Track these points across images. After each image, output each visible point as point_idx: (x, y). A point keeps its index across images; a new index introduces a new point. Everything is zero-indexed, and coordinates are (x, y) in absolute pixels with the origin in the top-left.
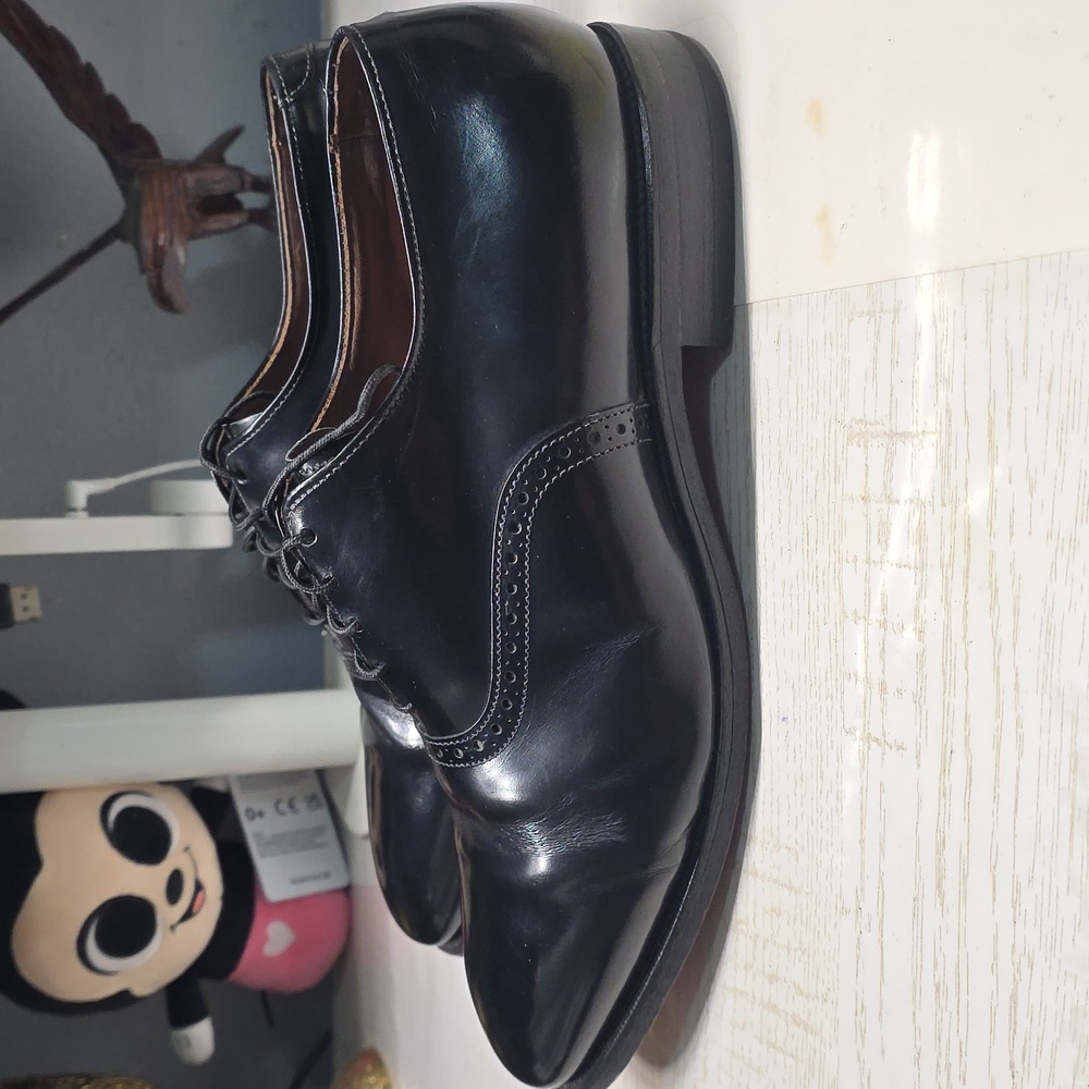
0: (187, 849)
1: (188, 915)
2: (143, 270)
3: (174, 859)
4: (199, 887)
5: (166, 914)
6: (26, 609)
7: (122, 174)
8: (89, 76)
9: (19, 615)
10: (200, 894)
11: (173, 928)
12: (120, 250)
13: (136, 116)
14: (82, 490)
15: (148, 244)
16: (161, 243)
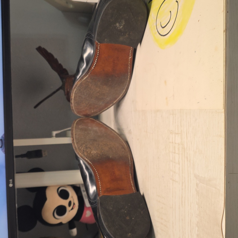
0: (72, 197)
1: (72, 209)
2: (65, 95)
3: (70, 199)
4: (74, 204)
5: (68, 209)
6: (45, 154)
7: (62, 78)
8: (56, 61)
9: (43, 155)
10: (74, 206)
11: (69, 211)
12: (61, 91)
13: (64, 67)
14: (54, 133)
15: (66, 91)
16: (68, 90)
